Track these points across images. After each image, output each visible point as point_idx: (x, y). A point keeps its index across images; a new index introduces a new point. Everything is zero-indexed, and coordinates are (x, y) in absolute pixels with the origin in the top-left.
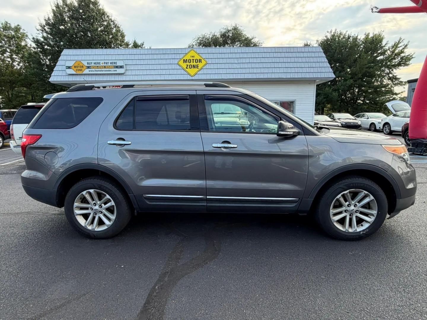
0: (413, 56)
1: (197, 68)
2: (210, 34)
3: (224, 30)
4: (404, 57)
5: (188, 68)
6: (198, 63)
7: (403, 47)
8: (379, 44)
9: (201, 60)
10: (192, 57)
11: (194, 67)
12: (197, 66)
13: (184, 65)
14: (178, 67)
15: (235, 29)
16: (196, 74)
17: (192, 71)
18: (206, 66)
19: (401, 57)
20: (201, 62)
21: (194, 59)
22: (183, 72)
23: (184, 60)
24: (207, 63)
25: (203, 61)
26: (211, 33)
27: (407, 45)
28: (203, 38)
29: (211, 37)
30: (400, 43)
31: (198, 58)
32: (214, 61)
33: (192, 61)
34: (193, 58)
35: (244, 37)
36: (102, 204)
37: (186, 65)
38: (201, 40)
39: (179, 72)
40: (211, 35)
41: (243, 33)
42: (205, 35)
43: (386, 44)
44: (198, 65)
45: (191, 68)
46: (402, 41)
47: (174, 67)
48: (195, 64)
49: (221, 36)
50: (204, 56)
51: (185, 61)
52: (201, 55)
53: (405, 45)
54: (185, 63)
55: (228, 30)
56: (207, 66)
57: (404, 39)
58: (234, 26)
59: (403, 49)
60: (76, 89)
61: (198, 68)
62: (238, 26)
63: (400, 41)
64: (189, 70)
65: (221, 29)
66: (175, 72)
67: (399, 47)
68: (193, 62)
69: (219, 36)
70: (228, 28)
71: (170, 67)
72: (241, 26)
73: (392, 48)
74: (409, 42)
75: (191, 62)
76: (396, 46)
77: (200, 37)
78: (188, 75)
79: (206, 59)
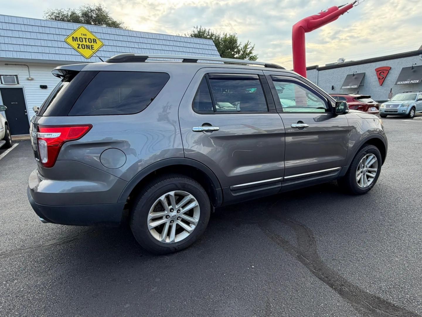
0: (257, 57)
1: (92, 49)
2: (68, 11)
3: (85, 9)
4: (252, 56)
5: (80, 48)
6: (92, 44)
7: (251, 48)
8: (235, 44)
9: (96, 40)
10: (84, 35)
11: (88, 47)
12: (92, 47)
13: (75, 44)
14: (66, 46)
15: (99, 10)
16: (92, 56)
17: (87, 52)
18: (102, 48)
19: (250, 56)
20: (96, 43)
21: (87, 38)
22: (74, 52)
23: (73, 38)
24: (104, 45)
25: (97, 41)
26: (69, 9)
27: (253, 47)
28: (59, 14)
29: (70, 14)
30: (249, 45)
31: (92, 37)
32: (111, 43)
33: (84, 40)
34: (85, 37)
35: (110, 20)
36: (180, 208)
37: (77, 44)
38: (56, 16)
39: (69, 51)
40: (70, 11)
41: (108, 15)
42: (62, 10)
43: (239, 45)
44: (93, 45)
45: (85, 48)
46: (250, 43)
47: (60, 44)
48: (88, 43)
49: (83, 14)
50: (98, 36)
51: (75, 39)
52: (94, 34)
53: (252, 47)
54: (75, 41)
55: (91, 9)
56: (104, 48)
57: (251, 42)
58: (98, 5)
59: (251, 50)
60: (124, 60)
61: (94, 49)
62: (102, 7)
63: (248, 44)
64: (81, 50)
65: (82, 7)
66: (63, 51)
67: (248, 48)
68: (86, 42)
69: (80, 15)
70: (91, 7)
71: (55, 44)
72: (106, 8)
73: (244, 49)
74: (254, 45)
75: (82, 41)
76: (246, 47)
77: (55, 12)
78: (81, 56)
79: (101, 40)
